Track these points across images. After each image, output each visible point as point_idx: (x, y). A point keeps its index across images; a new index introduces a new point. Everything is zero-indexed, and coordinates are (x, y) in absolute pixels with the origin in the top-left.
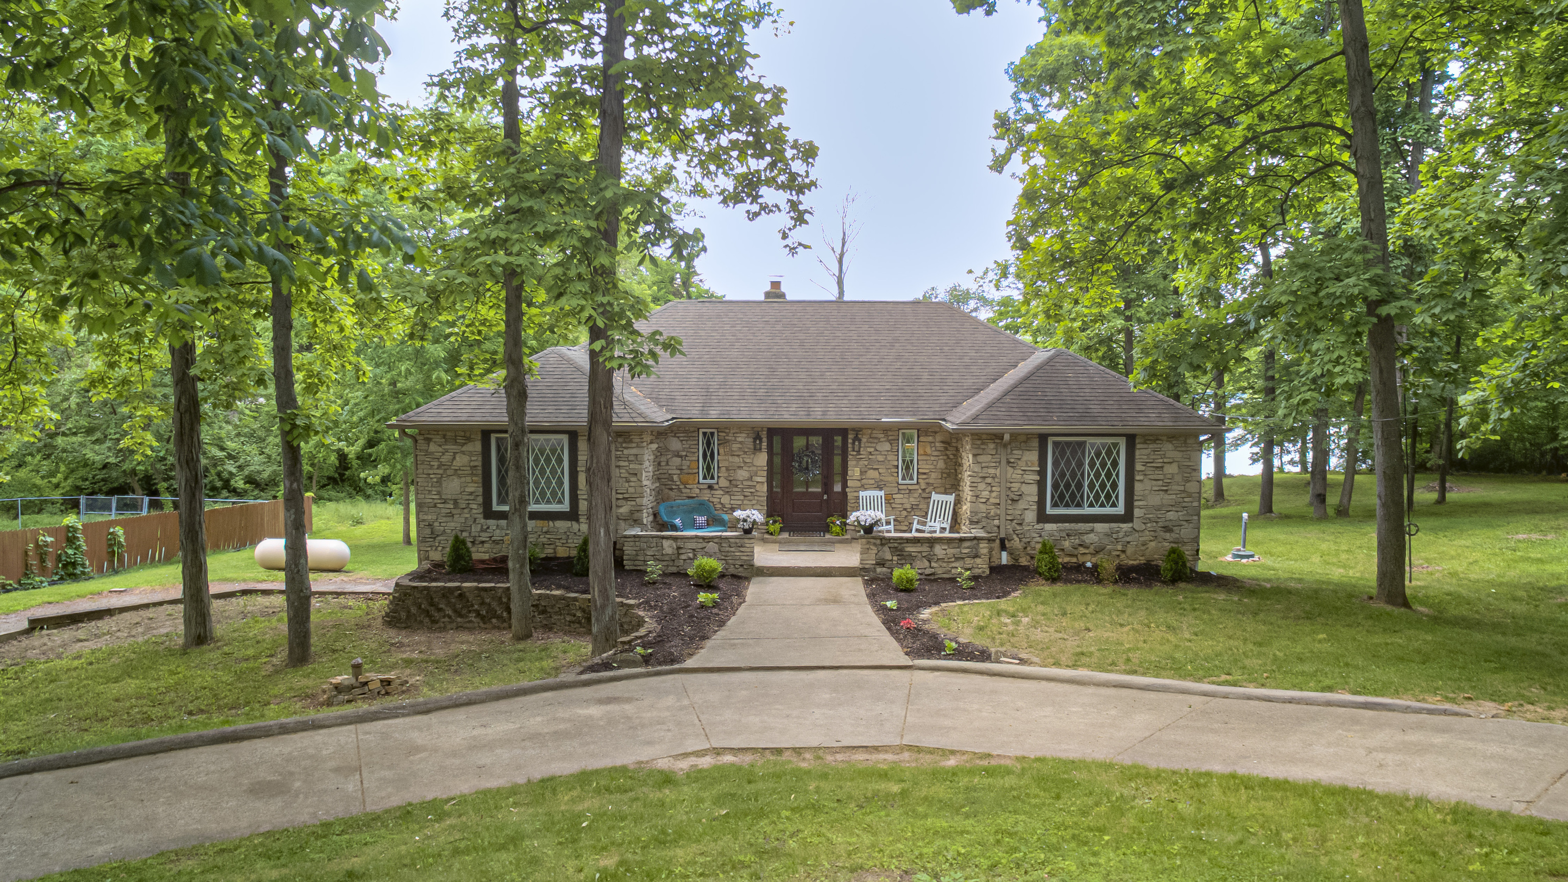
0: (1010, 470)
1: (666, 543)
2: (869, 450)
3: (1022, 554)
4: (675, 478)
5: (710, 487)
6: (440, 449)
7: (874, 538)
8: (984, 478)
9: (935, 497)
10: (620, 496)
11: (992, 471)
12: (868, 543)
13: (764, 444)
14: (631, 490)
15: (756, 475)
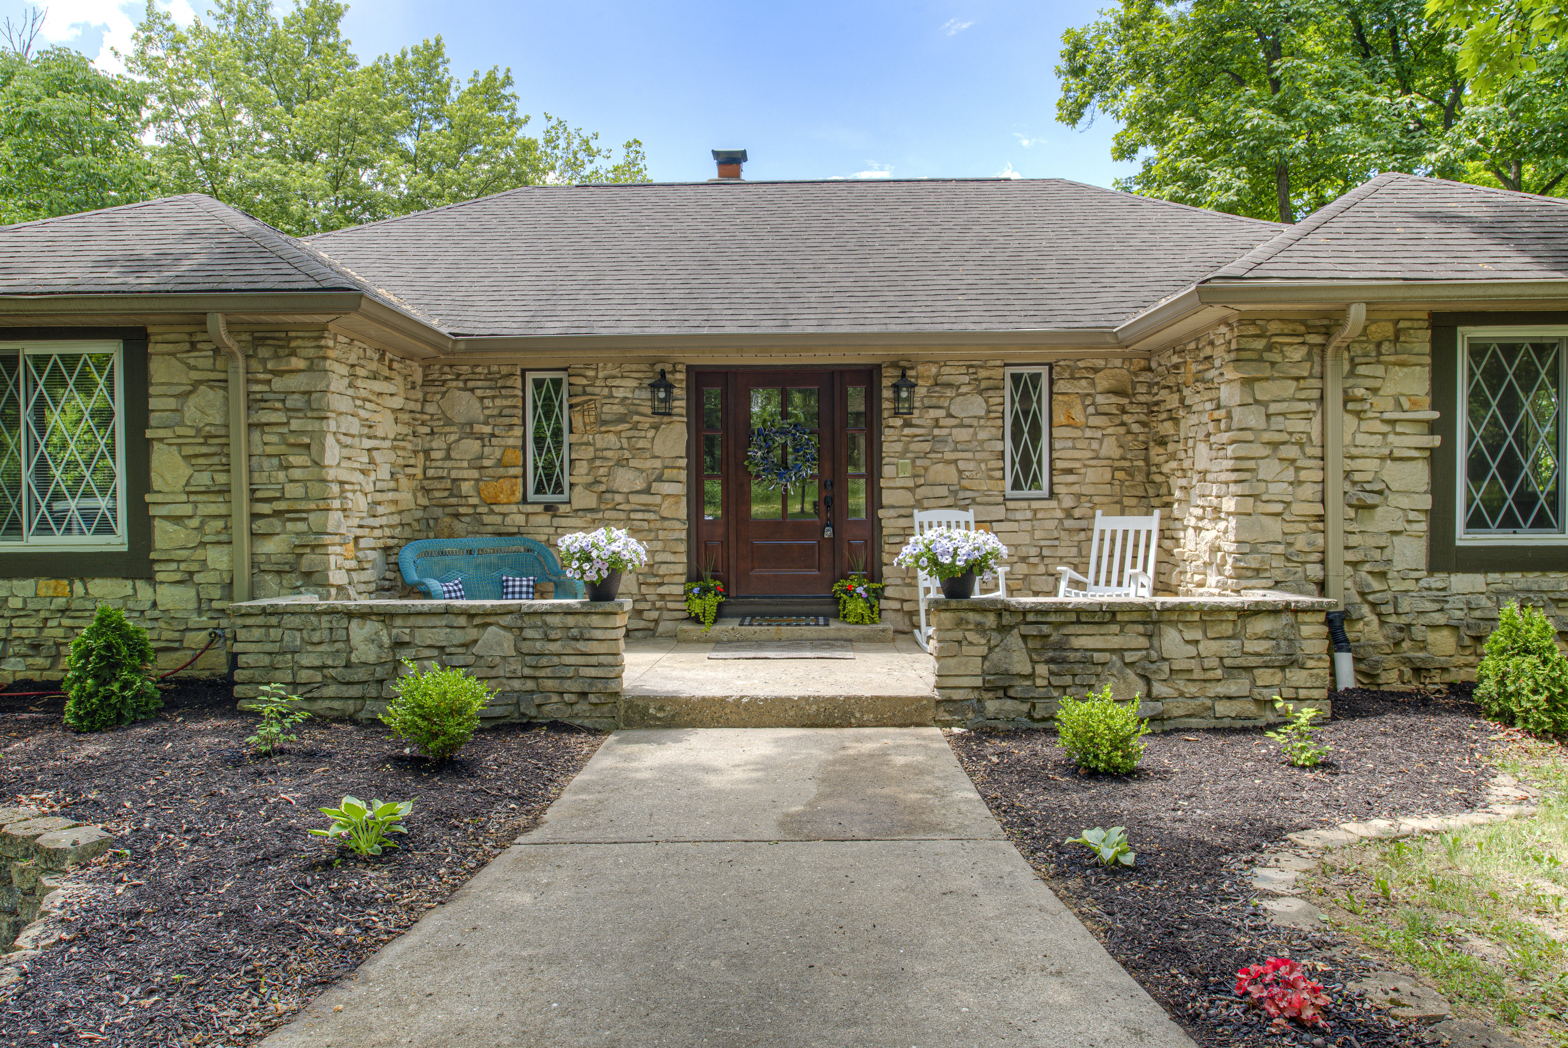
0: (1351, 422)
1: (359, 632)
2: (933, 413)
3: (1390, 662)
4: (466, 487)
5: (549, 508)
7: (981, 608)
8: (1275, 445)
9: (1104, 523)
10: (265, 508)
11: (1297, 425)
12: (960, 623)
13: (680, 405)
14: (294, 490)
15: (659, 479)
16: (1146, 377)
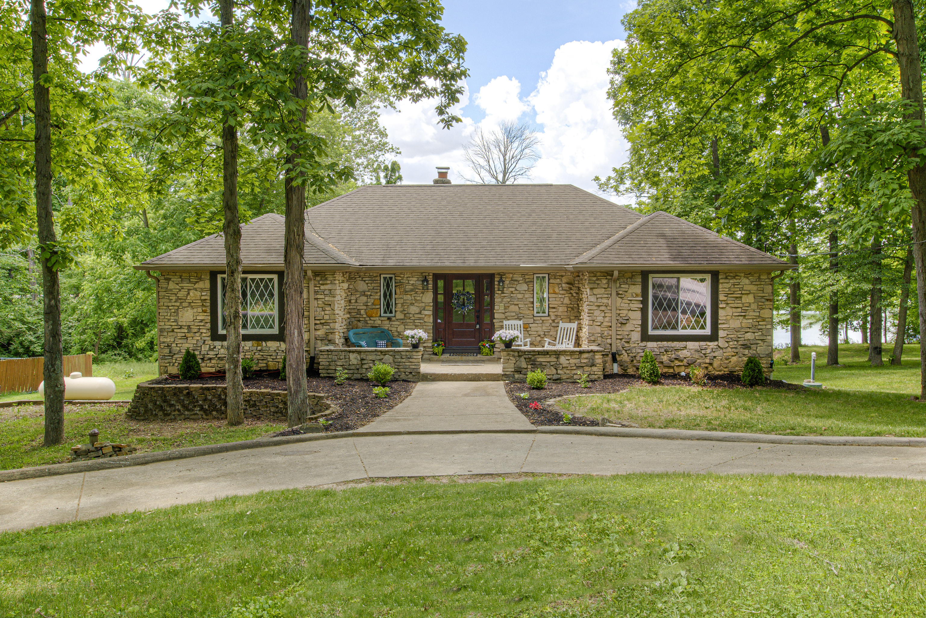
0: (619, 300)
1: (352, 356)
2: (511, 289)
3: (630, 366)
4: (362, 312)
5: (389, 319)
6: (178, 287)
7: (514, 351)
8: (599, 306)
9: (562, 325)
10: (318, 322)
11: (605, 301)
12: (508, 355)
13: (431, 286)
14: (326, 317)
15: (424, 309)
16: (577, 278)
